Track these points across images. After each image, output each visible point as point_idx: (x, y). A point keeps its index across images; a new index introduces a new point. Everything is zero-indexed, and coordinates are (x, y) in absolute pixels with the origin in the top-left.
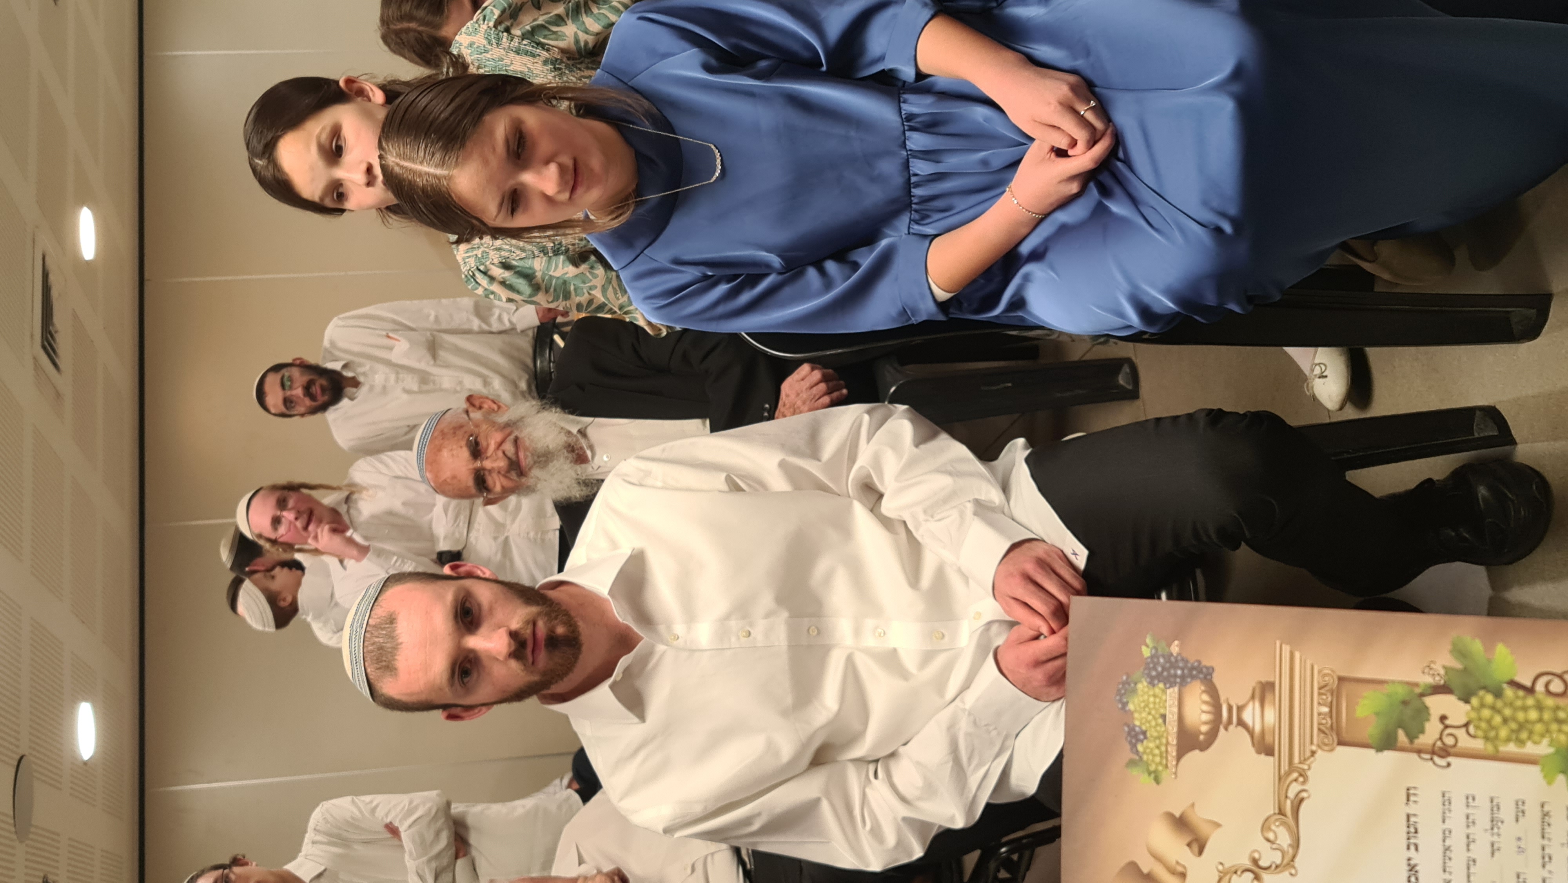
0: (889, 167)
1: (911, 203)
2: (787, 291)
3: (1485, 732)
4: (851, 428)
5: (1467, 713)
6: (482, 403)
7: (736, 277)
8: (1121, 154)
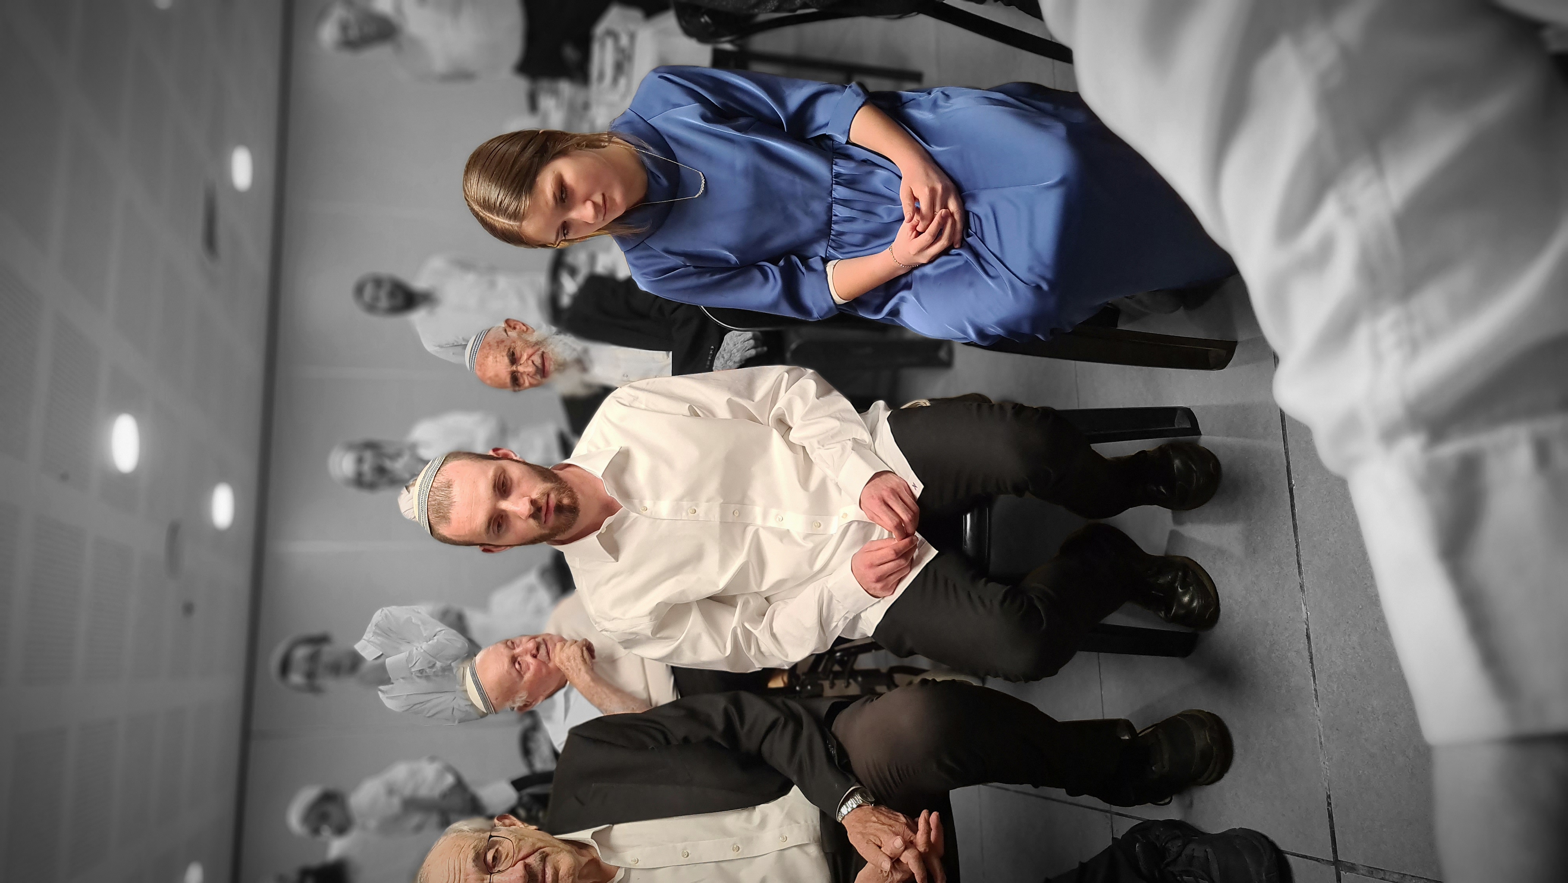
2: (738, 280)
4: (775, 381)
6: (515, 324)
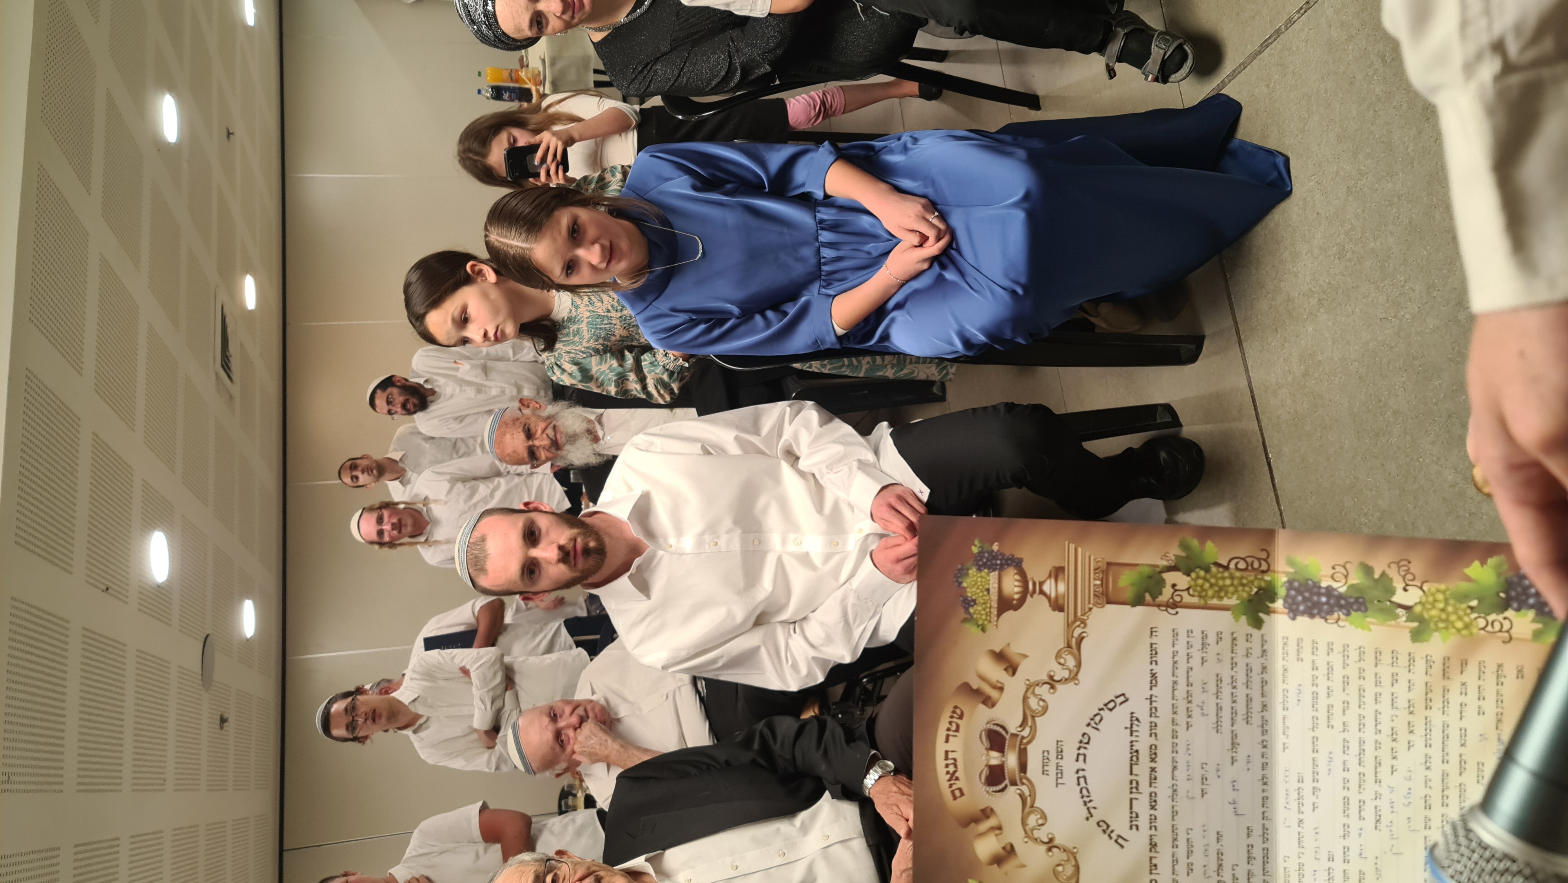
0: (807, 252)
1: (821, 275)
2: (742, 329)
3: (1200, 593)
4: (779, 416)
5: (1189, 582)
6: (529, 403)
7: (710, 320)
8: (954, 246)
